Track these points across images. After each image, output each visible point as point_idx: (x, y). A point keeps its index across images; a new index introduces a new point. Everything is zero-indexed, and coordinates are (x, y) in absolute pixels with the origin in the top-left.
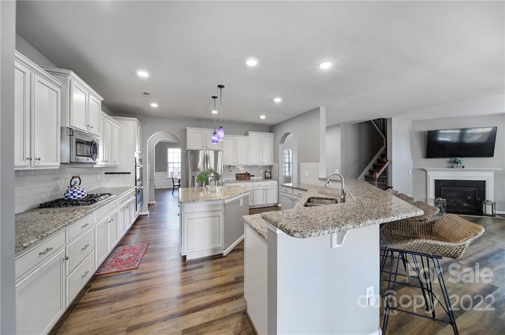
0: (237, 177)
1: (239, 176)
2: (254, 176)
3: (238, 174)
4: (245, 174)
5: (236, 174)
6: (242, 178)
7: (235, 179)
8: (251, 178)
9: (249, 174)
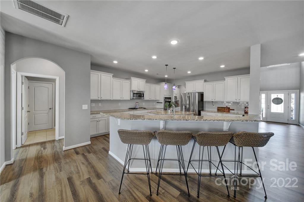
0: (218, 109)
1: (220, 108)
2: (234, 110)
3: (219, 107)
4: (225, 108)
5: (218, 107)
6: (222, 110)
7: (216, 110)
8: (231, 111)
9: (229, 108)
